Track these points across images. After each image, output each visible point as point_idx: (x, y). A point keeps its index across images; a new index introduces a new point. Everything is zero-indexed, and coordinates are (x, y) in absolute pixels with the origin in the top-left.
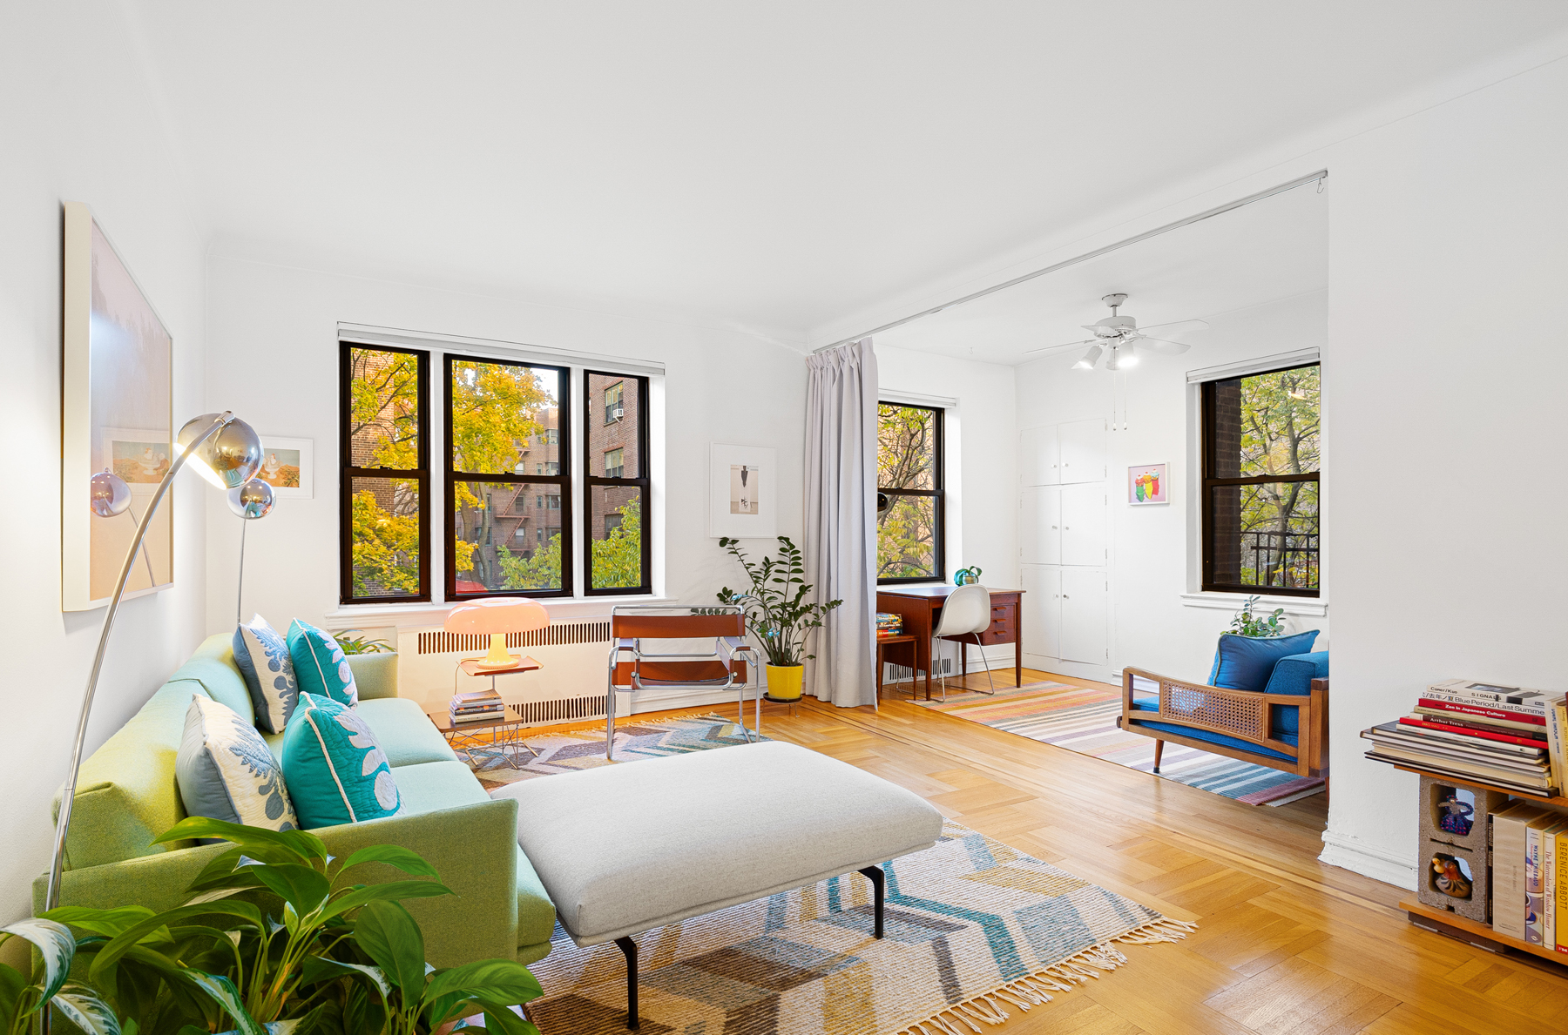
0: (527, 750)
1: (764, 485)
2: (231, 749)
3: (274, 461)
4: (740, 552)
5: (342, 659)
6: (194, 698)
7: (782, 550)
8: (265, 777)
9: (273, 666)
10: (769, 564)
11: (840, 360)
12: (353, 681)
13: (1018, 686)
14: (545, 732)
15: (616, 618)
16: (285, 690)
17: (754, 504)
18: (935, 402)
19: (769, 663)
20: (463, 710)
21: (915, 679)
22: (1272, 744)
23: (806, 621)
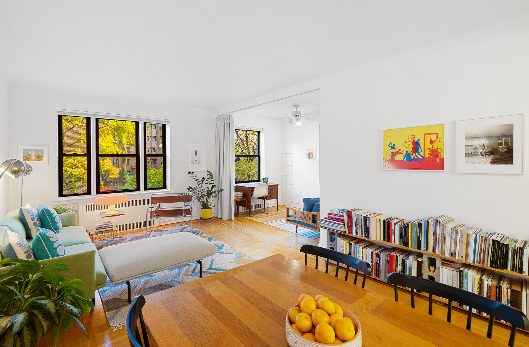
0: (122, 239)
1: (202, 156)
2: (16, 243)
3: (34, 153)
4: (194, 176)
5: (57, 216)
6: (6, 231)
7: (208, 174)
8: (26, 249)
9: (33, 219)
10: (204, 179)
11: (224, 120)
12: (61, 222)
13: (277, 211)
14: (129, 233)
15: (152, 197)
16: (37, 226)
17: (199, 161)
18: (258, 130)
19: (202, 208)
20: (99, 228)
21: (246, 211)
22: (313, 224)
23: (213, 196)
